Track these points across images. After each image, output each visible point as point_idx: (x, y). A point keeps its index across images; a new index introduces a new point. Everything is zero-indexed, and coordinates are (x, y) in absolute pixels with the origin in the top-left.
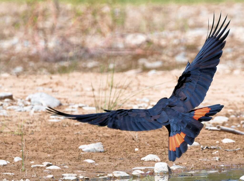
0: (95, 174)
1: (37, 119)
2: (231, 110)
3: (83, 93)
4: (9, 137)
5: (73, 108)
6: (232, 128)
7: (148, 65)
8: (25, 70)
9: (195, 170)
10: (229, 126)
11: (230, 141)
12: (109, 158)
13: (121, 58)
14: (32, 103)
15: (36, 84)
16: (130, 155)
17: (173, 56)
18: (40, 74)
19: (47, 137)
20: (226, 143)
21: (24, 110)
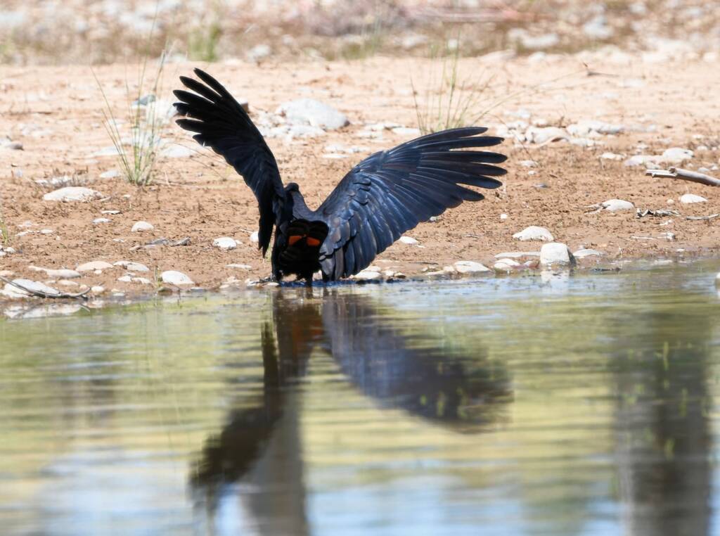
0: (418, 266)
1: (298, 153)
2: (699, 136)
3: (394, 99)
4: (241, 190)
5: (373, 130)
6: (700, 172)
7: (529, 42)
8: (274, 51)
9: (625, 258)
10: (695, 169)
11: (698, 199)
12: (448, 233)
13: (471, 28)
14: (289, 121)
15: (296, 80)
16: (489, 227)
17: (580, 24)
18: (305, 61)
19: (320, 190)
20: (689, 204)
21: (273, 136)
